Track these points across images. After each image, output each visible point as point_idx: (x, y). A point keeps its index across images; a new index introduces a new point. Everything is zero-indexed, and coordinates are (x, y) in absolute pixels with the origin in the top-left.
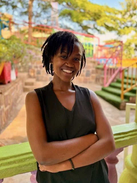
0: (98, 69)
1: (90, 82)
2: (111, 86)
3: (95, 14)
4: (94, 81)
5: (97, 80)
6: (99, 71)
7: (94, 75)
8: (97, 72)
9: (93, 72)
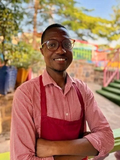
0: (96, 71)
1: (89, 82)
2: (109, 86)
3: (91, 24)
4: (92, 81)
5: (96, 80)
6: (98, 73)
7: (93, 76)
8: (95, 74)
9: (92, 73)
